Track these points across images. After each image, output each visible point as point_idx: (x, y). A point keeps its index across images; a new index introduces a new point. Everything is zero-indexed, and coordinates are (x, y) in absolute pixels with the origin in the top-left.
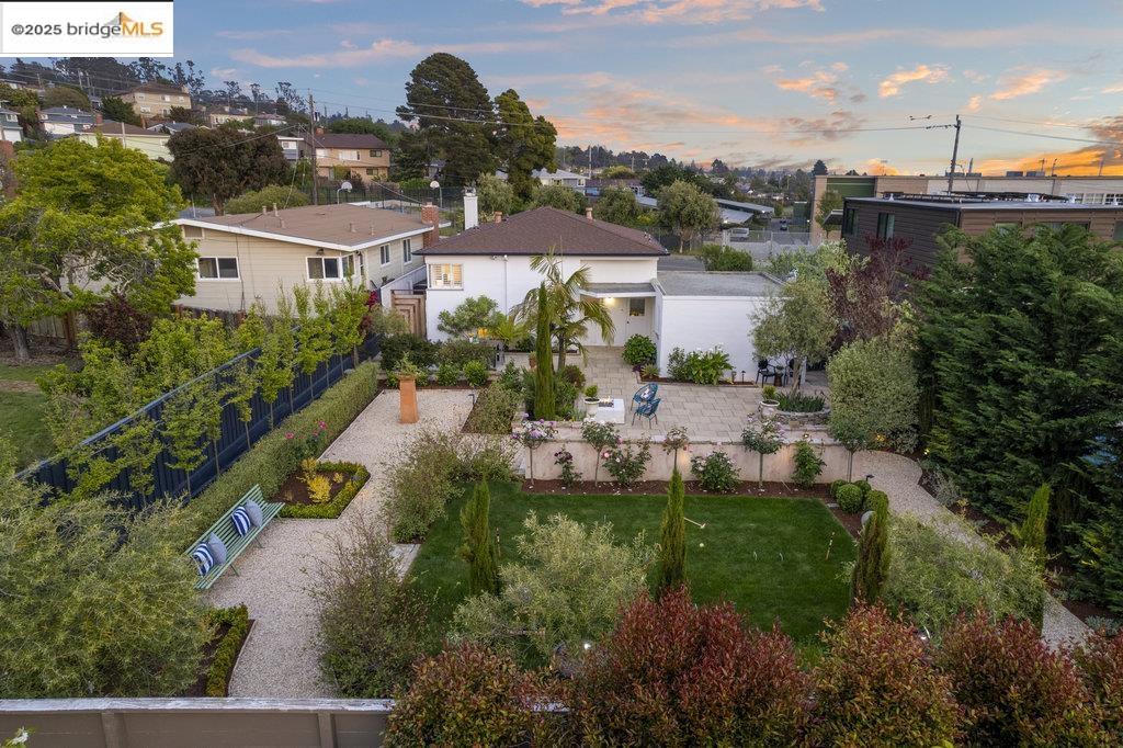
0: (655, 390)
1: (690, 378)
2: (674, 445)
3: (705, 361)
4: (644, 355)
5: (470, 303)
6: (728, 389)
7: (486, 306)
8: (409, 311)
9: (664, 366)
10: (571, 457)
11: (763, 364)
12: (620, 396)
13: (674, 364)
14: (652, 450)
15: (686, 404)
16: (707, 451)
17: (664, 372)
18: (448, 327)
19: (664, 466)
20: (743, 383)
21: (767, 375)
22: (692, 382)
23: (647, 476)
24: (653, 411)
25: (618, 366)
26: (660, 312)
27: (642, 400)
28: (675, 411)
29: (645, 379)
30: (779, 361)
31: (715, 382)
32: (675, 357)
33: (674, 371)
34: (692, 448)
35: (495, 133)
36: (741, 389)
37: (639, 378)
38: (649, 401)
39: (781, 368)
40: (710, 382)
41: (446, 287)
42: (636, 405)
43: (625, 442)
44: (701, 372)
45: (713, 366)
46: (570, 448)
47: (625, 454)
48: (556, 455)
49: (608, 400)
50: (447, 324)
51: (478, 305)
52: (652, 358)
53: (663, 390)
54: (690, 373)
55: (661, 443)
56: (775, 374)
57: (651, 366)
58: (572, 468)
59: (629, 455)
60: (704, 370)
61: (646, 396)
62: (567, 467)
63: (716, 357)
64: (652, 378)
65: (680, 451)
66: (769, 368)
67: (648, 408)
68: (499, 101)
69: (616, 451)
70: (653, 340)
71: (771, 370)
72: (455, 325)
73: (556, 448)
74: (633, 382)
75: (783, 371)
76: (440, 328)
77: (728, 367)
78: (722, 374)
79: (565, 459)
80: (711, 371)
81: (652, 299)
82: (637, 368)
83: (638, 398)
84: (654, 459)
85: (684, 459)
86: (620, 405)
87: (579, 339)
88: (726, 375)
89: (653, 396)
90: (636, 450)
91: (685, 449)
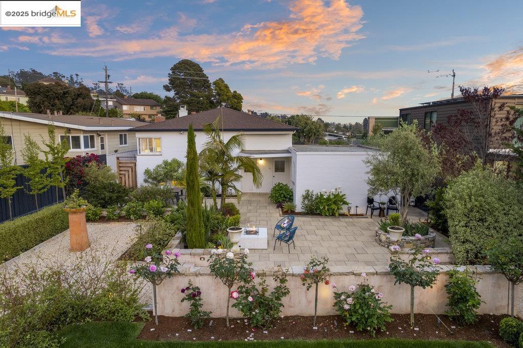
0: (292, 221)
1: (318, 212)
2: (314, 277)
3: (328, 199)
4: (284, 197)
5: (166, 163)
6: (347, 220)
7: (176, 165)
8: (128, 171)
9: (299, 204)
10: (199, 293)
11: (370, 201)
12: (266, 225)
13: (306, 202)
14: (291, 284)
15: (316, 231)
16: (351, 285)
17: (299, 208)
18: (150, 180)
19: (304, 301)
20: (357, 215)
21: (373, 209)
22: (320, 215)
23: (284, 312)
24: (291, 237)
25: (265, 204)
26: (295, 167)
27: (283, 228)
28: (309, 237)
29: (285, 213)
30: (381, 198)
31: (337, 215)
32: (307, 196)
33: (306, 207)
34: (333, 280)
35: (213, 98)
36: (356, 220)
37: (281, 213)
38: (288, 229)
39: (383, 204)
40: (333, 215)
41: (151, 153)
42: (278, 232)
43: (258, 275)
44: (327, 207)
45: (335, 203)
46: (198, 282)
47: (260, 288)
48: (183, 291)
49: (254, 229)
50: (149, 178)
51: (170, 164)
52: (290, 197)
53: (298, 221)
54: (318, 208)
55: (299, 275)
56: (380, 208)
57: (289, 203)
58: (201, 305)
59: (264, 290)
60: (328, 205)
61: (285, 225)
62: (195, 306)
63: (336, 196)
64: (290, 212)
65: (322, 285)
66: (374, 203)
67: (287, 236)
68: (215, 83)
69: (249, 286)
70: (291, 186)
71: (376, 205)
72: (154, 179)
73: (183, 282)
74: (276, 215)
75: (385, 206)
76: (146, 181)
77: (345, 203)
78: (341, 209)
79: (194, 295)
80: (333, 206)
81: (289, 159)
82: (280, 205)
83: (278, 227)
84: (292, 293)
85: (326, 292)
86: (263, 232)
87: (235, 183)
88: (344, 210)
89: (291, 225)
90: (272, 284)
91: (327, 283)
